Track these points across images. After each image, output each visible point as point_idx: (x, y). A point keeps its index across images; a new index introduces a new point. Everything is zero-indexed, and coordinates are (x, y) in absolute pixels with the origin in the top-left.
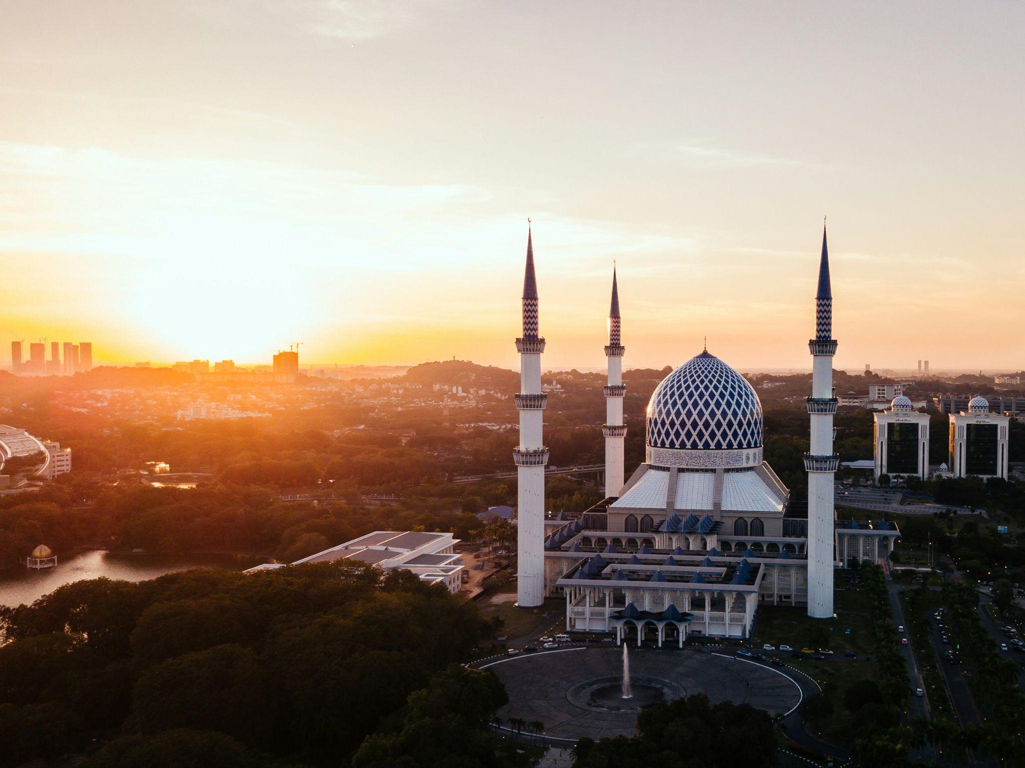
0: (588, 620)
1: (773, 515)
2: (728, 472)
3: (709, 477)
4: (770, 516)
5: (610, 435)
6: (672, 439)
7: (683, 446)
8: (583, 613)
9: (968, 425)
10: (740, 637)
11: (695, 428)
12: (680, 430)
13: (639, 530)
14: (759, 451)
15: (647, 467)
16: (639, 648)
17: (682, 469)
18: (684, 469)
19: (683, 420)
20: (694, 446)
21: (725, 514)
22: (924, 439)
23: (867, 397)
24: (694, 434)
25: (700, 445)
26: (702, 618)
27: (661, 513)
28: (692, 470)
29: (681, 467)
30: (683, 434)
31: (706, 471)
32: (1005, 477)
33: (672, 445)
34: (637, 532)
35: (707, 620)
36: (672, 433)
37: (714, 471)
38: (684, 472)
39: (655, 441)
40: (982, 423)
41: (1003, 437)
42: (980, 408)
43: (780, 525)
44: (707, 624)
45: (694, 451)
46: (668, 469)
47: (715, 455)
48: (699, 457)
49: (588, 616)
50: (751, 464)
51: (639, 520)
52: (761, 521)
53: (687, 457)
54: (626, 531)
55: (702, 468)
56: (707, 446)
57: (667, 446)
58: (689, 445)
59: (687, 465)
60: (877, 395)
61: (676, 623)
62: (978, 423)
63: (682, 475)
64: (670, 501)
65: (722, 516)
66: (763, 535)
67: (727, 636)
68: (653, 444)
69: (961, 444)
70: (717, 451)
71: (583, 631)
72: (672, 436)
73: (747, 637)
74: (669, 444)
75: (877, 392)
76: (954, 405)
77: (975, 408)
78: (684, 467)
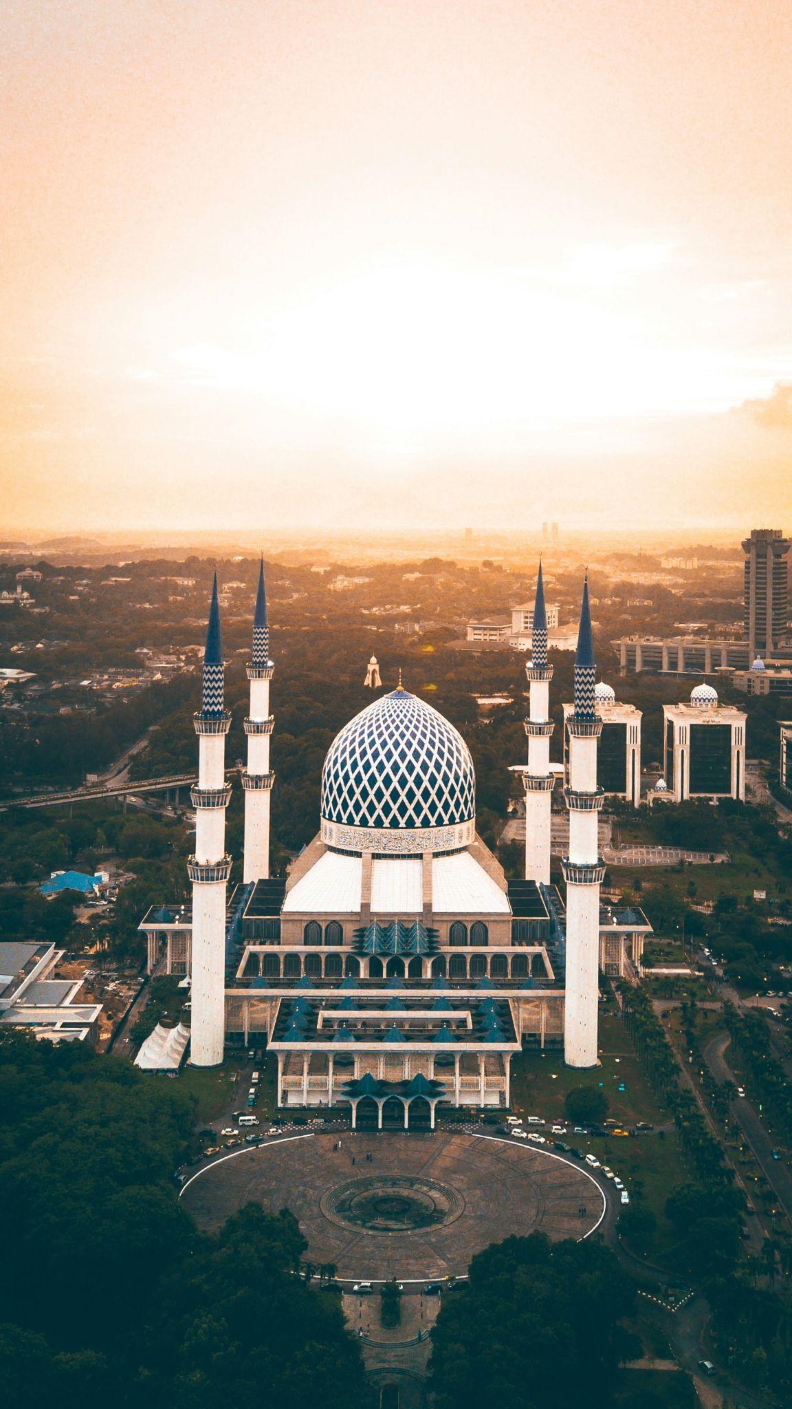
0: (305, 1093)
1: (498, 918)
2: (437, 857)
3: (415, 865)
4: (496, 918)
5: (252, 788)
6: (364, 814)
7: (379, 823)
8: (299, 1084)
9: (691, 725)
10: (498, 1107)
11: (395, 800)
12: (376, 803)
13: (323, 942)
14: (471, 824)
15: (324, 849)
16: (380, 1131)
17: (377, 854)
18: (380, 854)
19: (379, 789)
20: (394, 824)
21: (437, 918)
22: (633, 746)
23: (509, 627)
24: (395, 808)
25: (402, 823)
26: (451, 1085)
27: (354, 918)
28: (391, 856)
29: (376, 852)
30: (379, 807)
31: (410, 856)
32: (742, 797)
33: (364, 822)
34: (321, 945)
35: (458, 1087)
36: (364, 806)
37: (420, 856)
38: (380, 859)
39: (339, 815)
40: (710, 723)
41: (738, 742)
42: (707, 700)
43: (507, 930)
44: (457, 1092)
45: (393, 831)
46: (358, 855)
47: (422, 836)
48: (403, 839)
49: (305, 1087)
50: (464, 843)
51: (324, 928)
52: (484, 925)
53: (386, 838)
54: (306, 944)
55: (403, 853)
56: (410, 824)
57: (357, 822)
58: (387, 823)
59: (384, 849)
60: (523, 625)
61: (427, 1098)
62: (706, 723)
63: (379, 864)
64: (365, 902)
65: (433, 921)
66: (486, 944)
67: (482, 1106)
68: (334, 819)
69: (683, 751)
70: (424, 830)
71: (298, 1106)
72: (364, 810)
73: (508, 1105)
74: (360, 821)
75: (523, 620)
76: (640, 652)
77: (700, 701)
78: (381, 852)
